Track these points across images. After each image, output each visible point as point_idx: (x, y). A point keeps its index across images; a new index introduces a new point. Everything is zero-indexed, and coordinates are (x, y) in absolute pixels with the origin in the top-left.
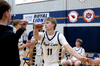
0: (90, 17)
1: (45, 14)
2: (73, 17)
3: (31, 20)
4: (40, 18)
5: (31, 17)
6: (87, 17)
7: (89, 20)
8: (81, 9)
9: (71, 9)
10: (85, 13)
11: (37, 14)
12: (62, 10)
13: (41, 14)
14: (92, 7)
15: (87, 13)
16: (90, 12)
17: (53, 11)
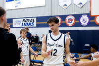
3: (20, 24)
4: (28, 22)
5: (20, 21)
6: (69, 22)
10: (67, 18)
11: (25, 19)
12: (48, 15)
14: (73, 14)
16: (71, 18)
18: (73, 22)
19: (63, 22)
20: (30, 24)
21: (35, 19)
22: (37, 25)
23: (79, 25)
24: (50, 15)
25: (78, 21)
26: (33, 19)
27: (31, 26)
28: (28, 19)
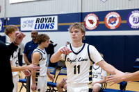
0: (115, 23)
2: (91, 22)
3: (31, 26)
4: (44, 23)
5: (32, 21)
6: (110, 22)
7: (113, 26)
8: (101, 10)
11: (40, 18)
12: (76, 12)
13: (47, 17)
14: (118, 9)
15: (111, 16)
17: (63, 13)
18: (117, 22)
19: (100, 23)
21: (56, 18)
22: (59, 27)
23: (128, 27)
25: (125, 22)
26: (52, 17)
27: (49, 29)
28: (44, 17)
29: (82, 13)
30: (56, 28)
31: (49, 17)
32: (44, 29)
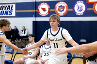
0: (63, 11)
1: (11, 5)
4: (4, 10)
9: (41, 1)
10: (58, 5)
13: (6, 5)
19: (51, 10)
20: (6, 13)
21: (14, 6)
22: (16, 13)
23: (74, 14)
24: (34, 1)
25: (71, 10)
27: (8, 15)
28: (4, 5)
29: (36, 2)
30: (14, 14)
31: (8, 5)
32: (4, 15)
